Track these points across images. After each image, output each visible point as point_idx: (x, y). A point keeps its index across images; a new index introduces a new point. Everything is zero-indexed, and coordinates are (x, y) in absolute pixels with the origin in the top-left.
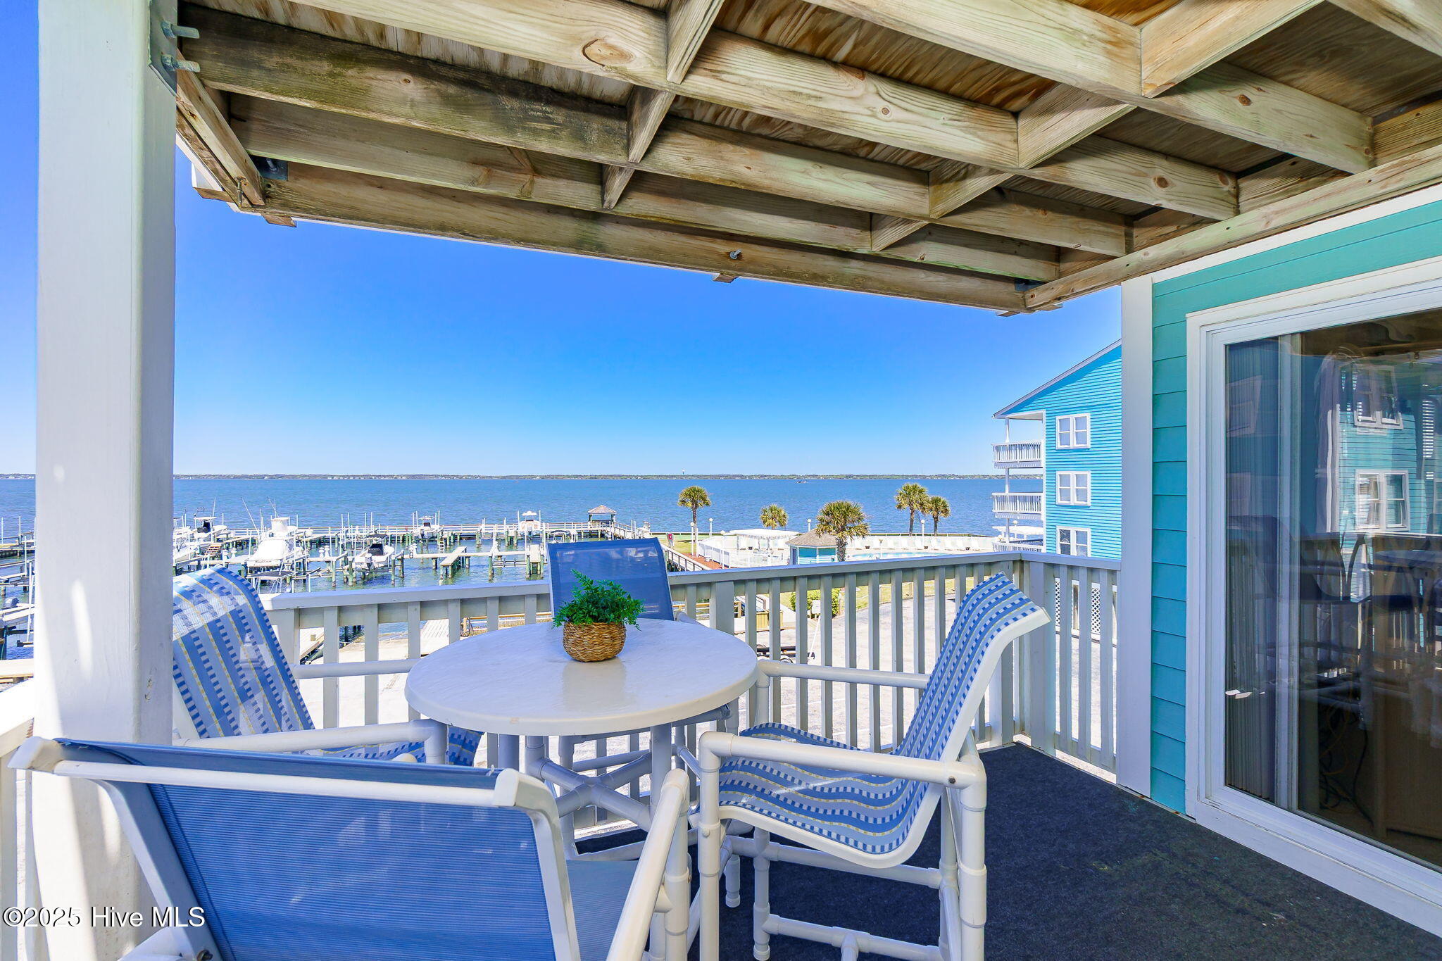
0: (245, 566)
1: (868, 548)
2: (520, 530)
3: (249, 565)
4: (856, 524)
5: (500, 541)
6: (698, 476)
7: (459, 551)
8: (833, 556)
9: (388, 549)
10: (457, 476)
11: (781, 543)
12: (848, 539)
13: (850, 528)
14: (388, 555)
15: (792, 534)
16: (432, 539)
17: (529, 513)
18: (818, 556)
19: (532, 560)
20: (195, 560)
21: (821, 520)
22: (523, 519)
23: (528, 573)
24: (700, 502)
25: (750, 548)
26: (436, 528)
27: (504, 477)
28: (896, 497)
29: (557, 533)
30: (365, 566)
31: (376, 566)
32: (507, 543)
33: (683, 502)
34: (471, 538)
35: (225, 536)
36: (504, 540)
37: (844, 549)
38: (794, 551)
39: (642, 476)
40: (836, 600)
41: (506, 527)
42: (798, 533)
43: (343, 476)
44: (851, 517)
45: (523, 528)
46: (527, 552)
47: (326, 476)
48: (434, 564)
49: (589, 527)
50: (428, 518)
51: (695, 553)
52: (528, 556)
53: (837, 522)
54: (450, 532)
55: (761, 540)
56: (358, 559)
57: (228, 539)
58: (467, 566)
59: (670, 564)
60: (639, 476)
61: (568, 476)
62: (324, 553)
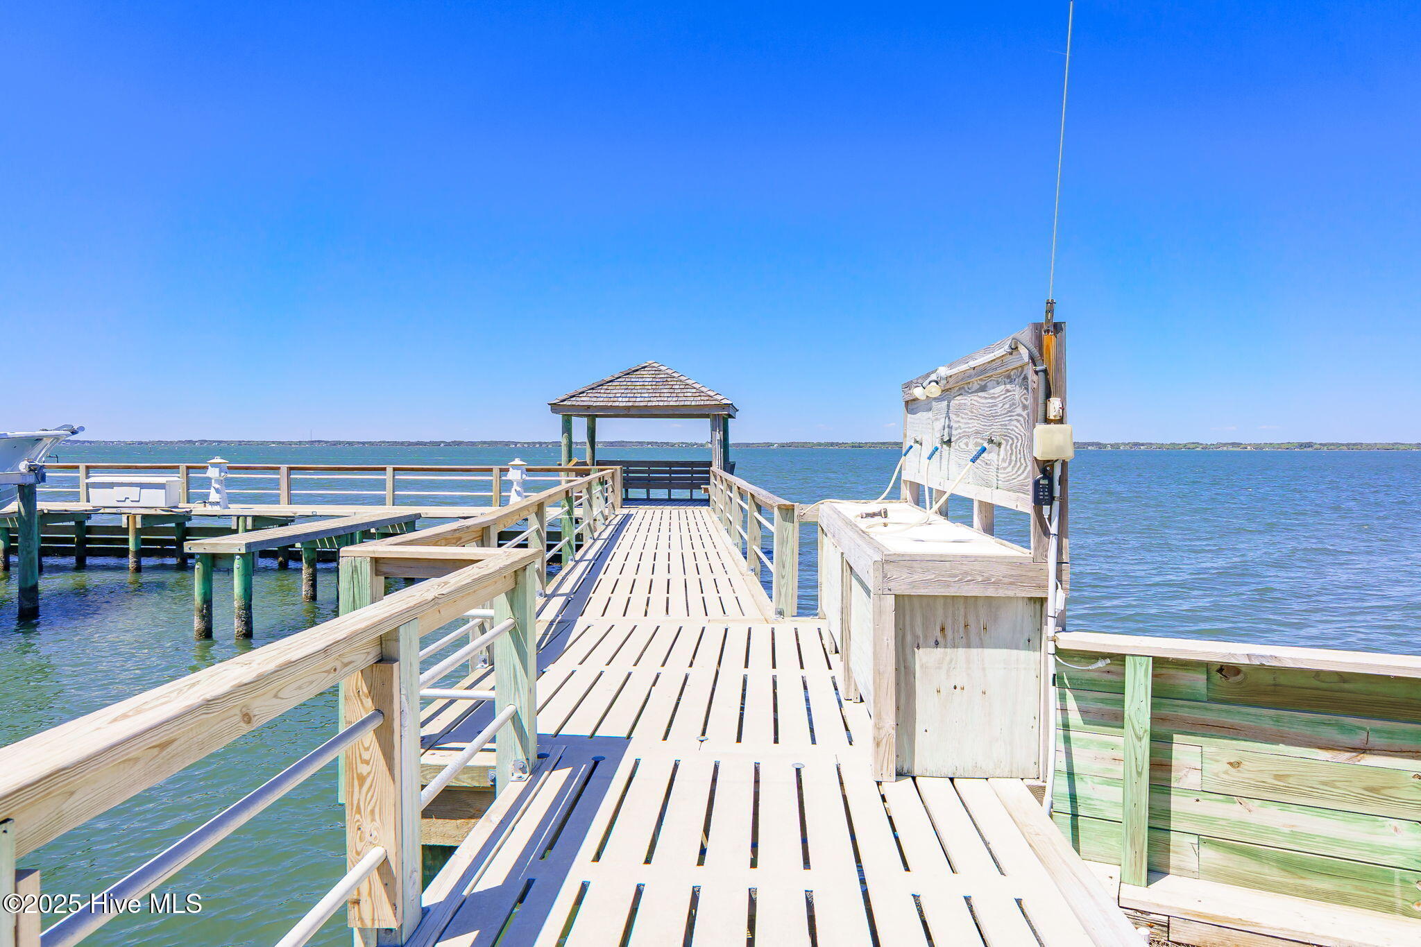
43: (528, 443)
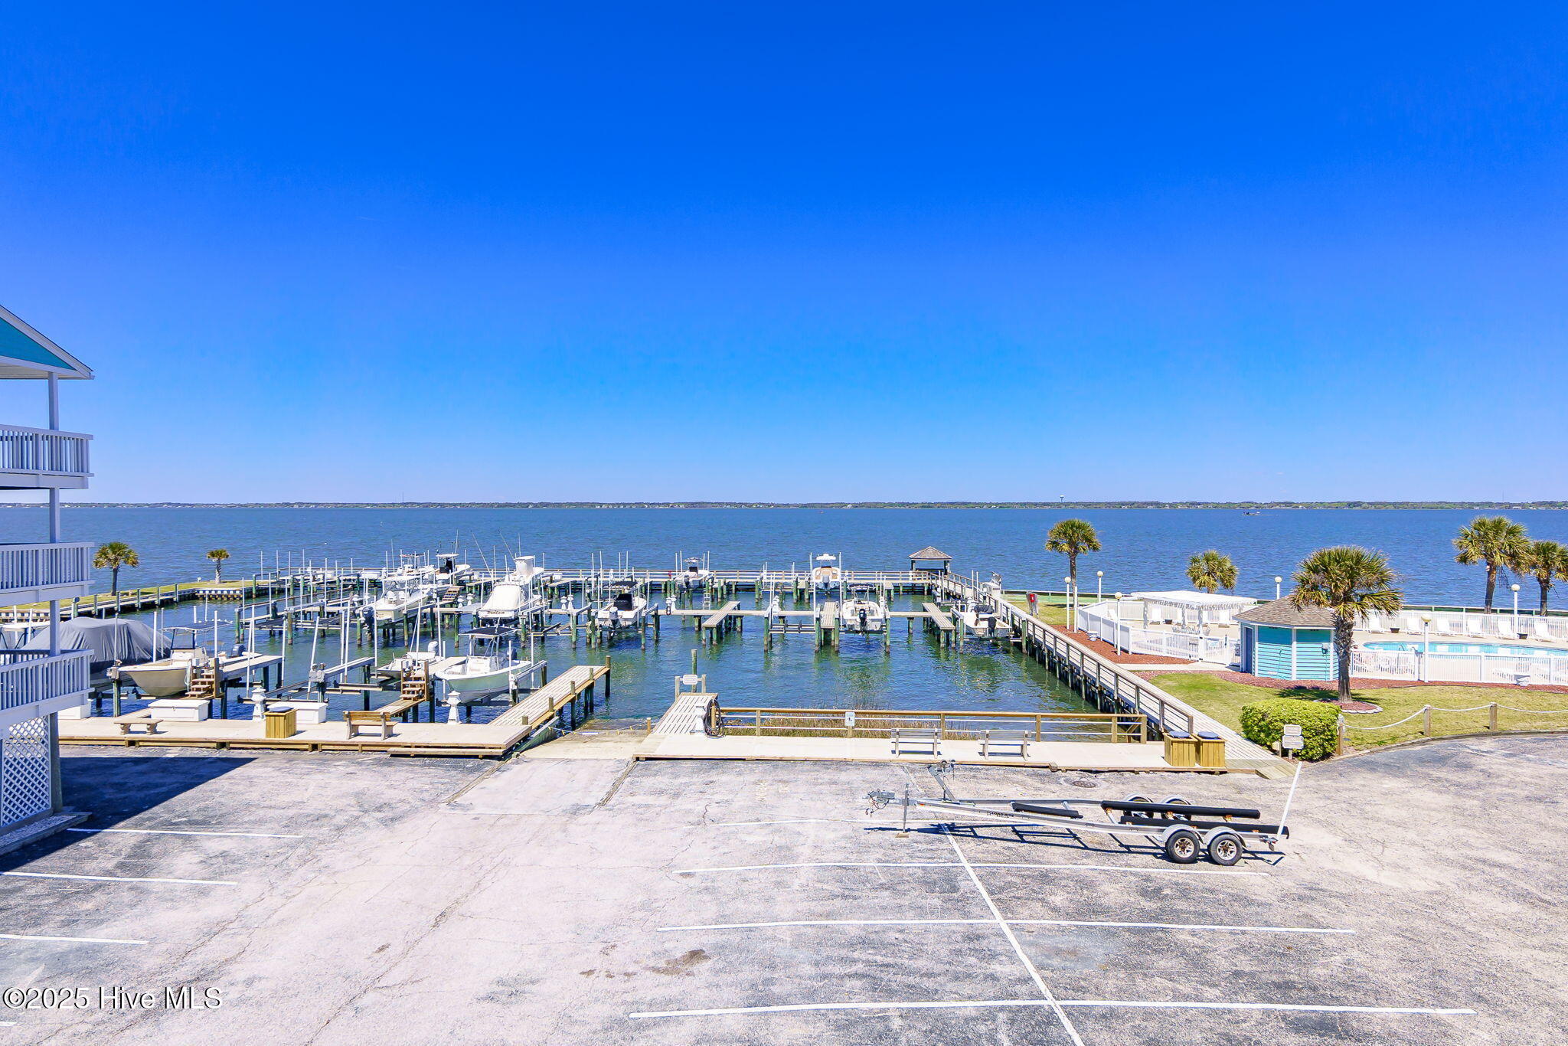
0: (477, 616)
1: (1395, 631)
2: (814, 580)
3: (482, 615)
4: (1375, 590)
5: (785, 596)
6: (1085, 504)
7: (729, 608)
8: (1325, 645)
9: (639, 602)
10: (745, 504)
11: (1224, 617)
12: (1357, 617)
13: (1362, 597)
14: (636, 610)
15: (1248, 603)
16: (700, 588)
17: (826, 557)
18: (1295, 644)
19: (823, 625)
20: (427, 607)
21: (1304, 582)
22: (817, 564)
23: (817, 643)
24: (1082, 545)
25: (1169, 622)
26: (704, 573)
27: (805, 506)
28: (1455, 541)
29: (859, 588)
30: (609, 623)
31: (623, 624)
32: (795, 597)
33: (1055, 544)
34: (749, 589)
35: (468, 577)
36: (792, 594)
37: (1350, 635)
38: (1248, 633)
39: (997, 504)
40: (1332, 727)
41: (794, 576)
42: (1256, 600)
44: (1364, 576)
45: (817, 577)
46: (815, 613)
47: (593, 505)
48: (697, 624)
49: (911, 578)
50: (694, 561)
51: (1072, 625)
52: (818, 619)
53: (1336, 585)
54: (722, 581)
55: (1187, 612)
56: (603, 613)
57: (471, 581)
58: (739, 629)
59: (1031, 641)
60: (993, 504)
61: (891, 504)
62: (567, 604)
